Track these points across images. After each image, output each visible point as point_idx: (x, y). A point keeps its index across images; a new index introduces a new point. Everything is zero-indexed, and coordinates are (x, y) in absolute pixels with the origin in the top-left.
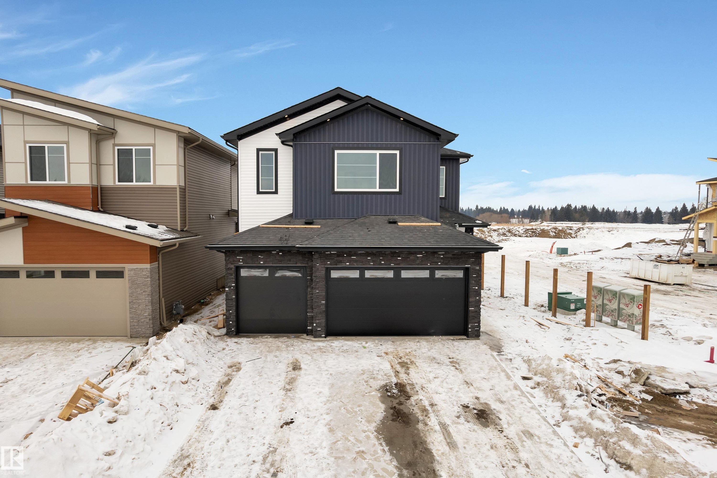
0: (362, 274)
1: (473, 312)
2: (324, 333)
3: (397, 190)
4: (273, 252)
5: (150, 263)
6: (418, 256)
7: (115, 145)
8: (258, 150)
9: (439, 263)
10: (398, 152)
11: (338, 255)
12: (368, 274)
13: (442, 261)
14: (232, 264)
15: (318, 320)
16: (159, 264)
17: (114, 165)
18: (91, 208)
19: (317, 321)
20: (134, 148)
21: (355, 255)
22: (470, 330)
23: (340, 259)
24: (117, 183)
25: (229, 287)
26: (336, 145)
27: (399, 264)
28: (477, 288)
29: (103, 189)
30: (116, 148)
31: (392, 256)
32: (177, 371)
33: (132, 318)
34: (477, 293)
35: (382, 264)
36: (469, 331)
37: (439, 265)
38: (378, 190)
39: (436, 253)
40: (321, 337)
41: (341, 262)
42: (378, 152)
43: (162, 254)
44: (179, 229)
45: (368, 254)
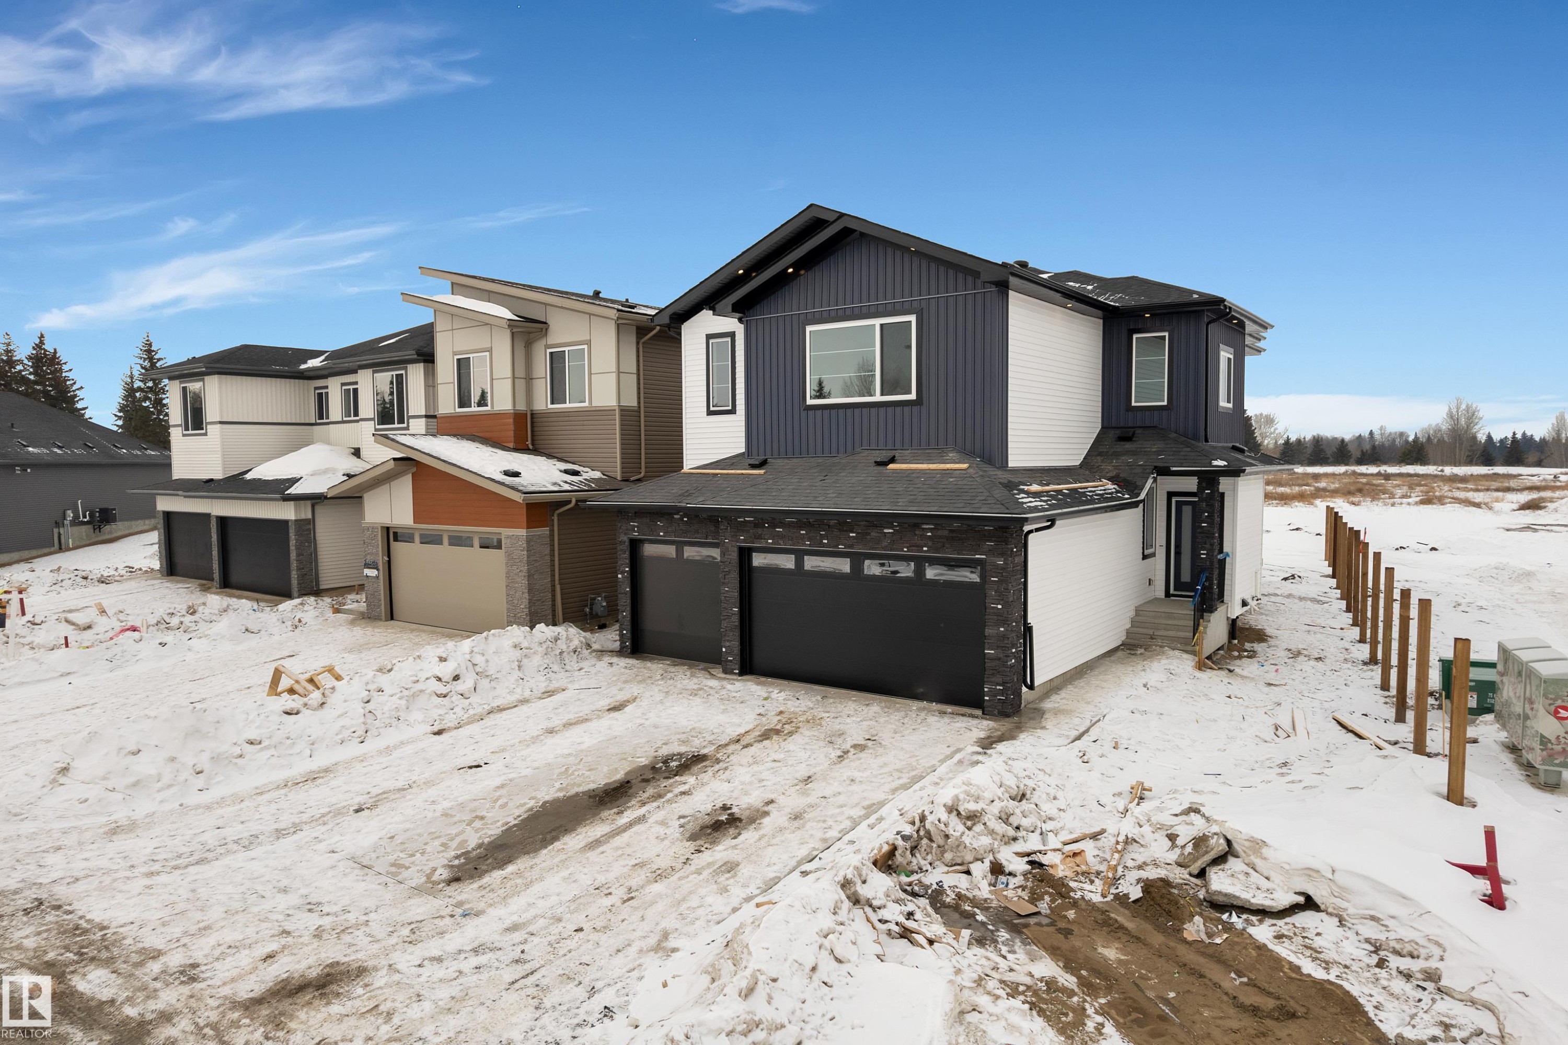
0: (799, 563)
1: (992, 659)
2: (737, 666)
3: (913, 396)
4: (676, 516)
5: (528, 528)
6: (886, 531)
7: (547, 346)
8: (709, 337)
9: (925, 549)
10: (912, 318)
11: (756, 525)
12: (810, 563)
13: (930, 543)
14: (625, 534)
15: (728, 641)
16: (552, 531)
17: (546, 378)
18: (511, 445)
19: (728, 644)
20: (566, 349)
21: (782, 524)
22: (987, 698)
23: (760, 531)
24: (550, 406)
25: (622, 573)
26: (809, 316)
27: (851, 546)
28: (1000, 607)
29: (533, 415)
30: (549, 351)
31: (840, 530)
32: (439, 679)
33: (508, 609)
34: (1001, 618)
35: (824, 545)
36: (985, 700)
37: (925, 552)
38: (878, 398)
39: (917, 526)
40: (732, 673)
41: (759, 537)
42: (877, 322)
43: (559, 515)
44: (619, 478)
45: (800, 525)
